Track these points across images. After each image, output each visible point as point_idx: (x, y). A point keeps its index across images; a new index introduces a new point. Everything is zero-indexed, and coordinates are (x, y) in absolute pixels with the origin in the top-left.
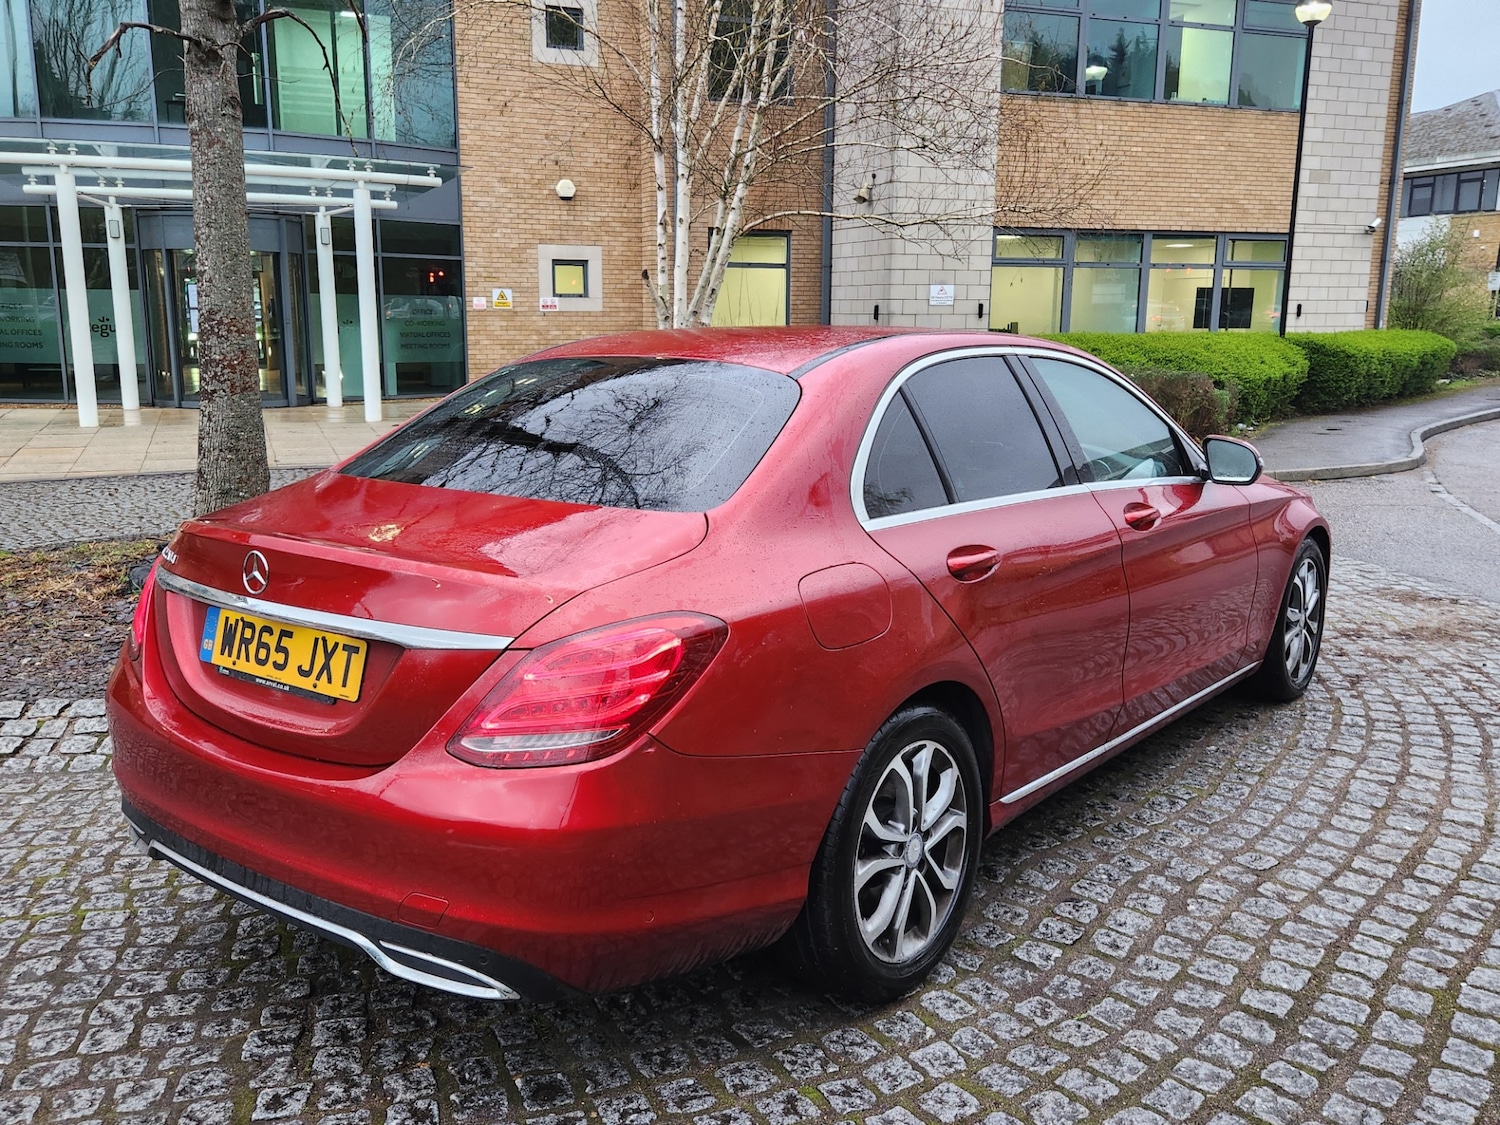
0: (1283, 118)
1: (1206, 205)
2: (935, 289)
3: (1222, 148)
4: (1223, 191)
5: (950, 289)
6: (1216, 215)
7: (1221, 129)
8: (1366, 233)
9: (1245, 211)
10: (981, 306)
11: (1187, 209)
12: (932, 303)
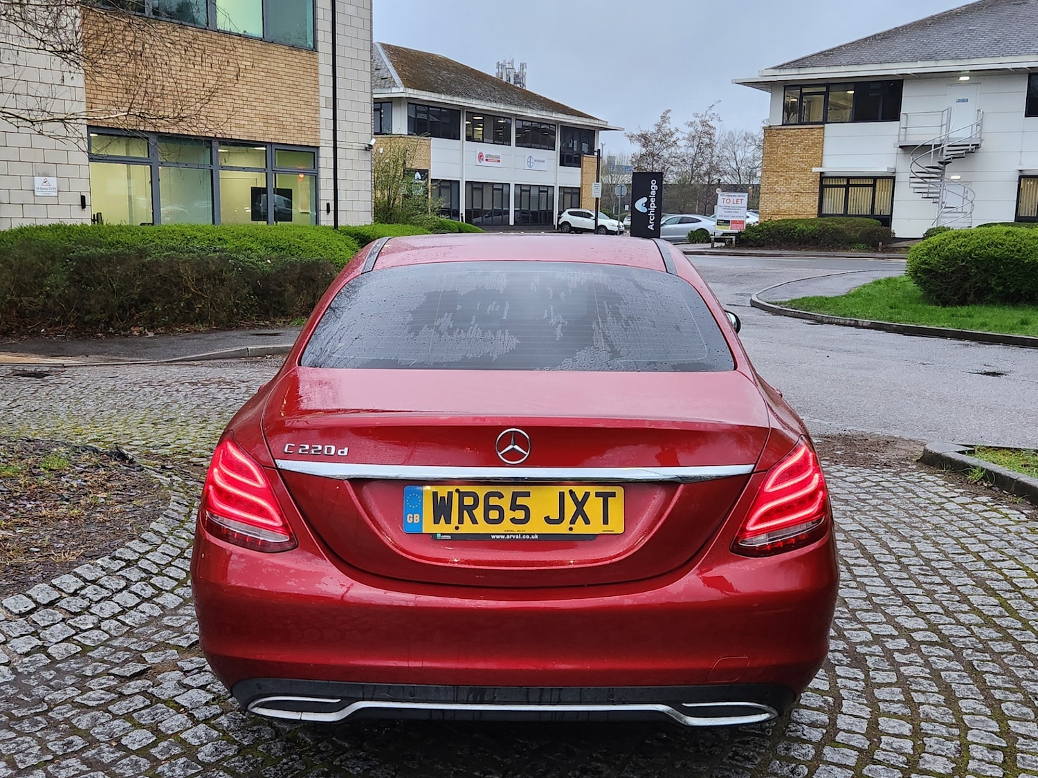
0: (303, 54)
1: (256, 120)
2: (39, 181)
3: (263, 74)
4: (267, 109)
5: (53, 181)
6: (264, 128)
7: (260, 58)
8: (366, 149)
9: (284, 127)
10: (83, 198)
11: (243, 122)
12: (37, 194)
